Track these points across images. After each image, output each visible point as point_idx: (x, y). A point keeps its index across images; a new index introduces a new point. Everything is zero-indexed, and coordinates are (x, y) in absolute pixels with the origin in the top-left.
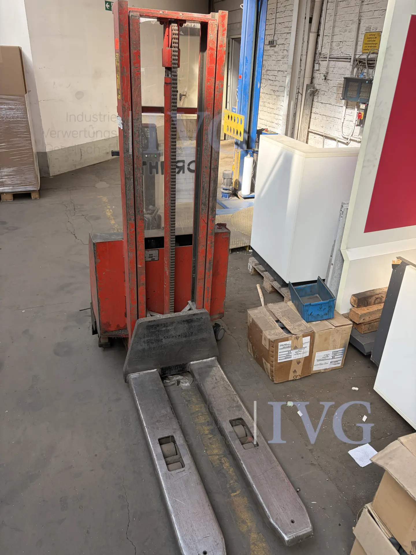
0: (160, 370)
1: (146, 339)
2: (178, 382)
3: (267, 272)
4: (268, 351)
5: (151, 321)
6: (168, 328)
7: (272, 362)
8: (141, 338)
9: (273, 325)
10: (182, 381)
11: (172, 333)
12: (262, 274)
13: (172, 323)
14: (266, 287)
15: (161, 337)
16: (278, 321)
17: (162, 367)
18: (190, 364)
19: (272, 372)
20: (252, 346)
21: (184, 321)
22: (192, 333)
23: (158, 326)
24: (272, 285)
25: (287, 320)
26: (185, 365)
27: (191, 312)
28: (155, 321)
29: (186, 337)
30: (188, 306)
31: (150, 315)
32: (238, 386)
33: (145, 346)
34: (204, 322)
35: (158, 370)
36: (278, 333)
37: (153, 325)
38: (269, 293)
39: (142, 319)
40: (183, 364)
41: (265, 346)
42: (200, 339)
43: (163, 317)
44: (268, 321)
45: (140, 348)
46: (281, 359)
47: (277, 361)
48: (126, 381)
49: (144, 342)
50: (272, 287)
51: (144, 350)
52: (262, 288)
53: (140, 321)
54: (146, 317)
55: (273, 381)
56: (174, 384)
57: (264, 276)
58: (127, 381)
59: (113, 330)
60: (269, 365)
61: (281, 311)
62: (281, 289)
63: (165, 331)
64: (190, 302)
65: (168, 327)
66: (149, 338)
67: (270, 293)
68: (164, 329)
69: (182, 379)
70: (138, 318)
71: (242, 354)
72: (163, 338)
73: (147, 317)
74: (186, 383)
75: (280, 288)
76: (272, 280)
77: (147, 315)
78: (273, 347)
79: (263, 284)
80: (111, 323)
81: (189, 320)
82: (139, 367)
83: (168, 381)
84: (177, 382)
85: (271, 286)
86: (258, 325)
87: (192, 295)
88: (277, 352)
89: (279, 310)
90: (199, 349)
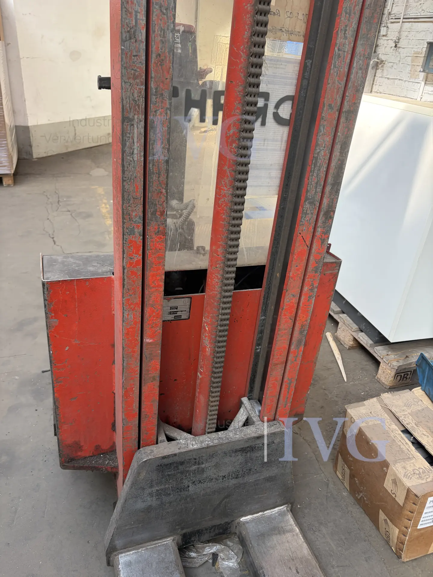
0: (181, 537)
1: (154, 489)
2: (215, 556)
3: (345, 315)
4: (402, 508)
5: (169, 456)
6: (203, 466)
7: (406, 528)
8: (144, 489)
9: (404, 447)
10: (221, 555)
11: (211, 473)
12: (336, 317)
13: (212, 456)
14: (342, 338)
15: (186, 483)
17: (184, 531)
18: (239, 523)
19: (403, 543)
20: (352, 477)
21: (236, 451)
22: (250, 470)
23: (182, 463)
24: (357, 338)
25: (428, 437)
26: (229, 524)
27: (251, 431)
28: (175, 455)
29: (237, 478)
30: (242, 410)
31: (165, 438)
32: (333, 567)
33: (153, 502)
34: (276, 450)
35: (176, 539)
36: (421, 471)
37: (170, 464)
38: (349, 348)
39: (148, 449)
40: (226, 522)
41: (394, 496)
42: (264, 479)
43: (193, 445)
44: (392, 435)
45: (140, 505)
46: (425, 524)
47: (417, 527)
48: (110, 563)
49: (151, 494)
50: (355, 340)
51: (148, 510)
52: (337, 340)
53: (144, 455)
54: (157, 443)
55: (399, 557)
56: (207, 561)
57: (339, 320)
58: (111, 564)
59: (88, 455)
60: (397, 531)
61: (409, 411)
62: (376, 347)
63: (196, 471)
64: (245, 400)
65: (203, 463)
66: (163, 487)
67: (349, 349)
68: (194, 467)
69: (222, 551)
70: (139, 448)
71: (325, 480)
72: (190, 485)
73: (159, 444)
74: (229, 559)
75: (371, 346)
76: (355, 330)
77: (160, 439)
78: (414, 503)
79: (336, 332)
80: (82, 444)
81: (248, 447)
82: (138, 537)
83: (193, 554)
84: (211, 556)
85: (352, 338)
86: (374, 446)
87: (250, 384)
88: (420, 513)
89: (405, 408)
90: (260, 496)
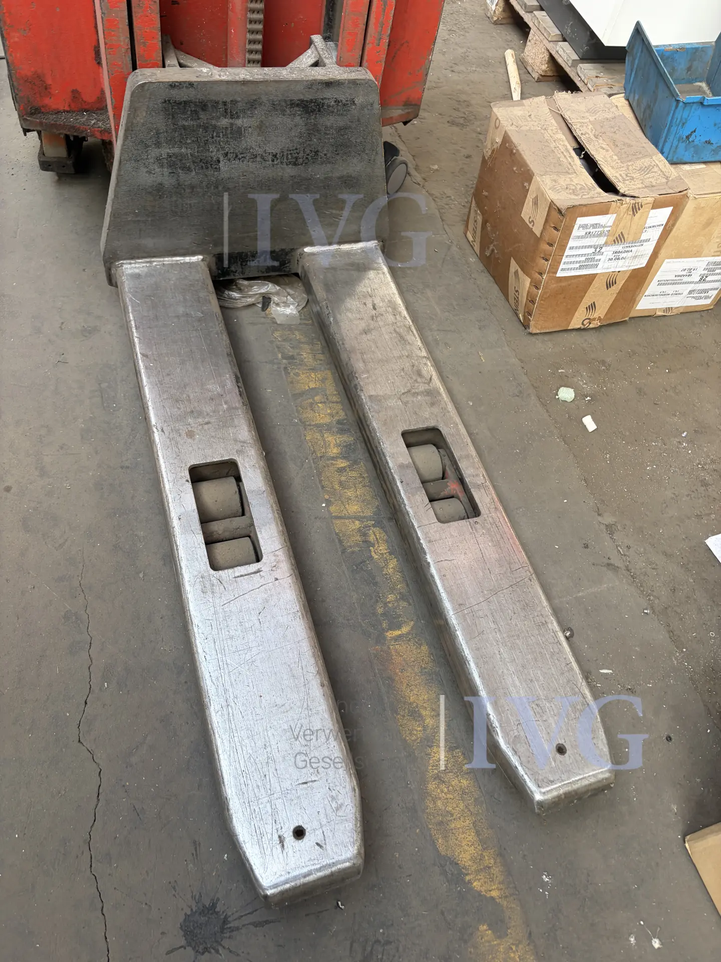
0: (214, 259)
1: (165, 151)
2: (266, 301)
3: (544, 13)
4: (538, 240)
5: (180, 83)
6: (239, 122)
7: (541, 274)
8: (147, 146)
9: (565, 160)
10: (275, 299)
11: (252, 141)
12: (527, 18)
13: (253, 104)
14: (530, 61)
15: (214, 152)
16: (580, 149)
17: (218, 251)
18: (301, 254)
19: (533, 302)
20: (485, 222)
21: (293, 104)
22: (317, 152)
23: (203, 106)
24: (553, 53)
25: (607, 151)
26: (287, 254)
27: (319, 74)
28: (191, 84)
29: (295, 164)
30: (309, 51)
31: (176, 63)
32: (431, 330)
33: (163, 176)
34: (359, 120)
35: (208, 260)
36: (579, 187)
37: (185, 102)
38: (538, 78)
39: (148, 71)
40: (282, 250)
41: (530, 226)
42: (339, 178)
43: (220, 76)
44: (553, 145)
45: (145, 179)
46: (568, 269)
47: (556, 273)
48: (111, 280)
49: (158, 160)
50: (552, 59)
51: (158, 190)
52: (522, 65)
53: (140, 77)
54: (164, 66)
55: (526, 326)
56: (254, 304)
57: (530, 24)
58: (113, 281)
59: (61, 108)
60: (528, 281)
61: (592, 119)
62: (580, 65)
63: (229, 132)
64: (317, 39)
65: (238, 117)
66: (176, 150)
67: (539, 81)
68: (224, 122)
69: (277, 294)
70: (134, 68)
71: (448, 243)
72: (221, 159)
73: (167, 68)
74: (286, 305)
75: (575, 64)
76: (554, 39)
77: (168, 62)
78: (555, 228)
79: (523, 52)
80: (49, 81)
81: (311, 101)
82: (149, 242)
83: (235, 295)
84: (261, 299)
85: (547, 57)
86: (520, 155)
87: (327, 14)
88: (563, 247)
89: (587, 114)
90: (334, 212)
